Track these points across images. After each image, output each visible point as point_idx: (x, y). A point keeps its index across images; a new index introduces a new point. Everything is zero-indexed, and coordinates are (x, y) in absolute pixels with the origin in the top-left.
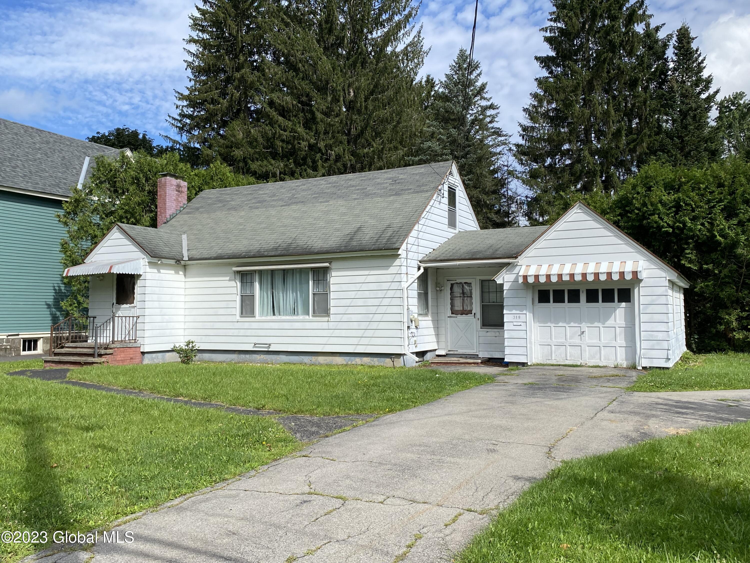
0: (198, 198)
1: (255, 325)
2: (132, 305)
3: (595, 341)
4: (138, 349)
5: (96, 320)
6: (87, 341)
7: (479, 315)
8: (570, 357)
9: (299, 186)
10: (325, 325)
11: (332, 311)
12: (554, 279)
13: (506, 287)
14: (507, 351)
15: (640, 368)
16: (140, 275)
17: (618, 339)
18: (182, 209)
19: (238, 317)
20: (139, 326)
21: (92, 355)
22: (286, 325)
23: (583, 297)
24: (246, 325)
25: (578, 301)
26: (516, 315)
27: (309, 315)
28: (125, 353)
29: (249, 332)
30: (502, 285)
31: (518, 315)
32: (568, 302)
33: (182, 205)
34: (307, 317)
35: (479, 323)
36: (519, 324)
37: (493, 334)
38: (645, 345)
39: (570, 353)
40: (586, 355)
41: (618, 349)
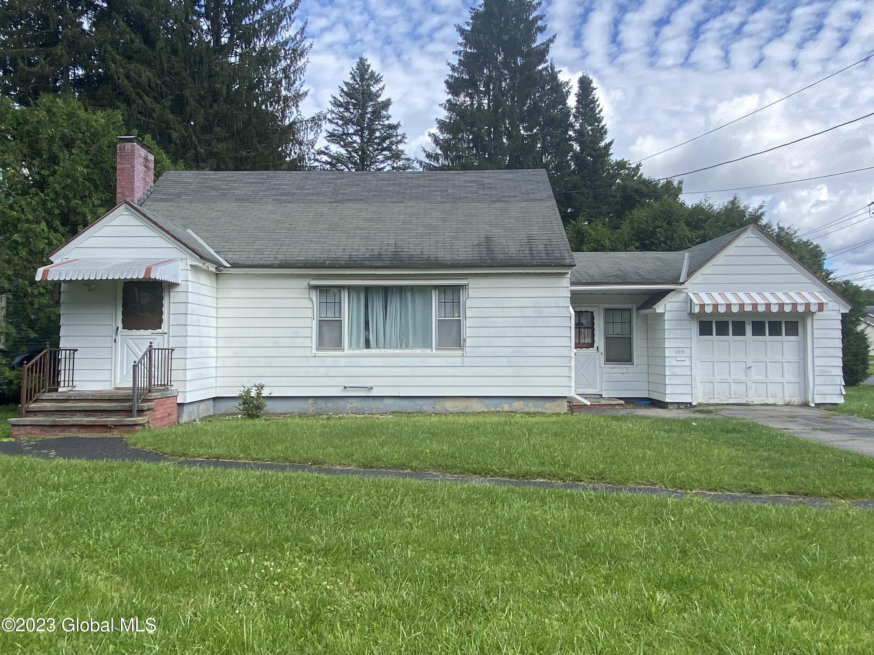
0: (163, 181)
1: (343, 362)
2: (158, 331)
3: (761, 377)
4: (171, 400)
5: (76, 353)
6: (57, 390)
7: (602, 349)
8: (734, 394)
9: (336, 179)
10: (458, 361)
11: (469, 342)
12: (735, 309)
13: (667, 317)
14: (668, 390)
15: (813, 405)
16: (176, 285)
17: (786, 375)
18: (149, 193)
19: (314, 351)
20: (175, 364)
21: (129, 412)
22: (396, 361)
23: (749, 329)
24: (329, 361)
25: (743, 334)
26: (678, 349)
27: (431, 347)
28: (165, 407)
29: (333, 372)
30: (663, 314)
31: (681, 349)
32: (733, 335)
33: (148, 187)
34: (428, 351)
35: (603, 358)
36: (683, 359)
37: (620, 370)
38: (818, 380)
39: (734, 390)
40: (751, 393)
41: (786, 385)
